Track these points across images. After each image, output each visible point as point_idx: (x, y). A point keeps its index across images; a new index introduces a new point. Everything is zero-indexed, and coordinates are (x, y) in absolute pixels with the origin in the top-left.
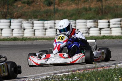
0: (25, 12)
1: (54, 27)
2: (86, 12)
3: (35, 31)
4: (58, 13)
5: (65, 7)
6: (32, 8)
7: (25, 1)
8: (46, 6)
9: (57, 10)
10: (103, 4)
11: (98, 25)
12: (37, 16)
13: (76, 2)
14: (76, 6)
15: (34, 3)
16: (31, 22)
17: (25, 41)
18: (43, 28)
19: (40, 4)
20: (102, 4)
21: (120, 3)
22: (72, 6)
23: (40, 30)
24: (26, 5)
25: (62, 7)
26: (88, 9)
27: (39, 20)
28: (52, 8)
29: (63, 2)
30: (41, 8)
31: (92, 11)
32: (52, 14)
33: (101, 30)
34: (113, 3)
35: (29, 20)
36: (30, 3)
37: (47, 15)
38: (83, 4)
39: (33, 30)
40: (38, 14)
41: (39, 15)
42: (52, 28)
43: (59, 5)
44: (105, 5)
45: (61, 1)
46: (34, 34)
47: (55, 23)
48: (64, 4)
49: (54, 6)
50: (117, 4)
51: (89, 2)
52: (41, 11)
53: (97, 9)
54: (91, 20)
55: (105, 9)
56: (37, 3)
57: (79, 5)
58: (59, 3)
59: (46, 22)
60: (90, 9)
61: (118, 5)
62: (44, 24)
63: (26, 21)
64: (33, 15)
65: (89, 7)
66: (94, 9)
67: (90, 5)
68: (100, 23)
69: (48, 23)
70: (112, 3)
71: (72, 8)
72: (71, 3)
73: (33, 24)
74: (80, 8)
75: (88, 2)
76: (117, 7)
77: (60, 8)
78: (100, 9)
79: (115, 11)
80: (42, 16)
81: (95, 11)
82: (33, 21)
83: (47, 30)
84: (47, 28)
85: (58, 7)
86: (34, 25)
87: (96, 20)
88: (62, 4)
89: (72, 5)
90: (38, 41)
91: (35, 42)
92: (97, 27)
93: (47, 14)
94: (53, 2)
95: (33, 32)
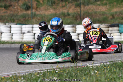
0: (2, 16)
1: (32, 31)
2: (65, 17)
3: (13, 35)
4: (36, 18)
5: (43, 11)
6: (9, 12)
7: (2, 5)
8: (24, 10)
9: (35, 14)
10: (82, 10)
11: (76, 30)
12: (15, 20)
13: (54, 7)
14: (54, 11)
15: (11, 7)
16: (9, 26)
17: (3, 45)
18: (20, 32)
19: (17, 8)
20: (80, 10)
21: (99, 9)
22: (50, 11)
23: (18, 34)
24: (3, 9)
25: (39, 11)
26: (66, 15)
27: (16, 24)
28: (29, 12)
29: (41, 7)
30: (18, 13)
31: (71, 16)
32: (30, 18)
33: (79, 35)
34: (92, 8)
35: (7, 24)
36: (7, 7)
37: (24, 20)
38: (61, 9)
39: (11, 34)
40: (15, 18)
41: (17, 19)
42: (30, 32)
43: (36, 9)
44: (84, 11)
45: (39, 5)
46: (12, 38)
47: (33, 28)
48: (42, 9)
49: (32, 11)
50: (95, 10)
51: (68, 7)
52: (18, 15)
53: (75, 15)
54: (69, 25)
55: (84, 14)
56: (15, 6)
57: (57, 10)
58: (37, 8)
59: (24, 26)
60: (69, 15)
61: (97, 10)
62: (22, 28)
63: (4, 24)
64: (11, 20)
65: (68, 12)
66: (72, 15)
67: (68, 10)
68: (78, 28)
69: (25, 28)
70: (90, 9)
71: (50, 13)
72: (49, 7)
73: (11, 27)
74: (58, 13)
75: (66, 7)
76: (96, 13)
77: (37, 13)
78: (79, 15)
79: (94, 17)
80: (20, 20)
81: (73, 16)
82: (10, 24)
83: (24, 35)
84: (25, 32)
85: (36, 12)
86: (12, 29)
87: (75, 25)
88: (39, 9)
89: (50, 9)
90: (16, 44)
91: (13, 46)
92: (75, 33)
93: (25, 18)
94: (31, 6)
95: (11, 36)
